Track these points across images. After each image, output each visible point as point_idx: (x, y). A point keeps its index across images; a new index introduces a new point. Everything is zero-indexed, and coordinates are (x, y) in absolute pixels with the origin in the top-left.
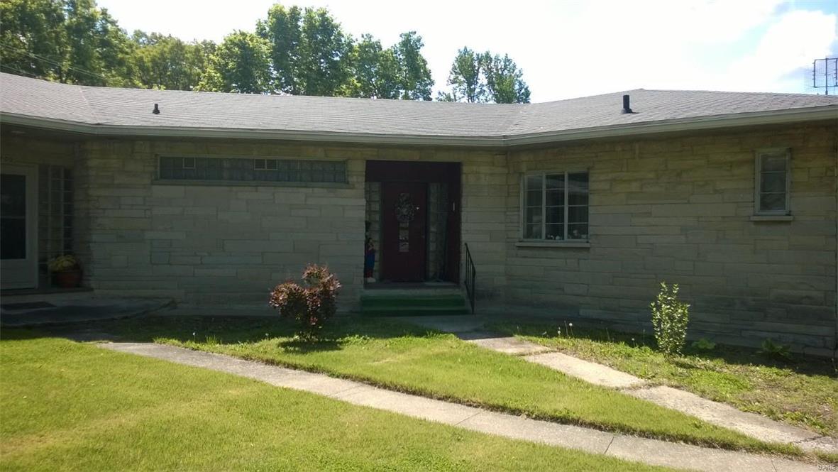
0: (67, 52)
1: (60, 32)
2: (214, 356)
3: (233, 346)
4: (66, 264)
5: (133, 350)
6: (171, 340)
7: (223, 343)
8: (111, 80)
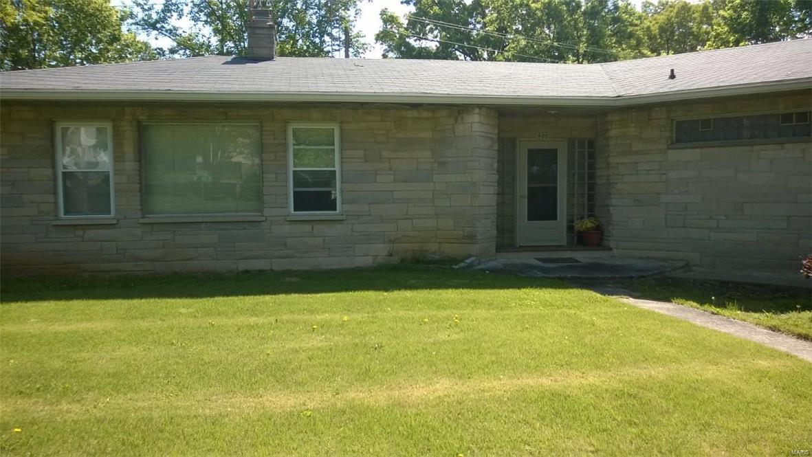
0: (583, 35)
1: (578, 19)
2: (736, 322)
3: (757, 315)
4: (589, 225)
5: (653, 307)
6: (689, 302)
7: (744, 311)
8: (621, 54)
